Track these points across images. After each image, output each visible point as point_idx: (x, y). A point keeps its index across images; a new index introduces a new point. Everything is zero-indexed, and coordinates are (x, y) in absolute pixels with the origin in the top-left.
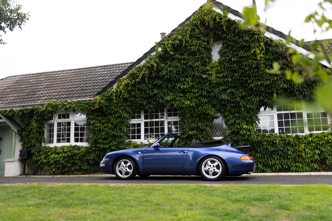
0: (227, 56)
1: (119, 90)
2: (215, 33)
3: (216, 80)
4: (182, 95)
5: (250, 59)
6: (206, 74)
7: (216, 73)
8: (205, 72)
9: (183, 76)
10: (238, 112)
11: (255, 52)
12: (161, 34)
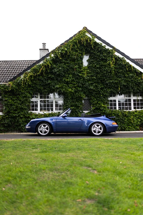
0: (94, 64)
1: (25, 79)
2: (87, 49)
3: (87, 77)
4: (66, 85)
5: (107, 67)
6: (81, 73)
7: (87, 73)
8: (80, 72)
9: (67, 74)
10: (99, 97)
11: (110, 63)
12: (43, 44)
